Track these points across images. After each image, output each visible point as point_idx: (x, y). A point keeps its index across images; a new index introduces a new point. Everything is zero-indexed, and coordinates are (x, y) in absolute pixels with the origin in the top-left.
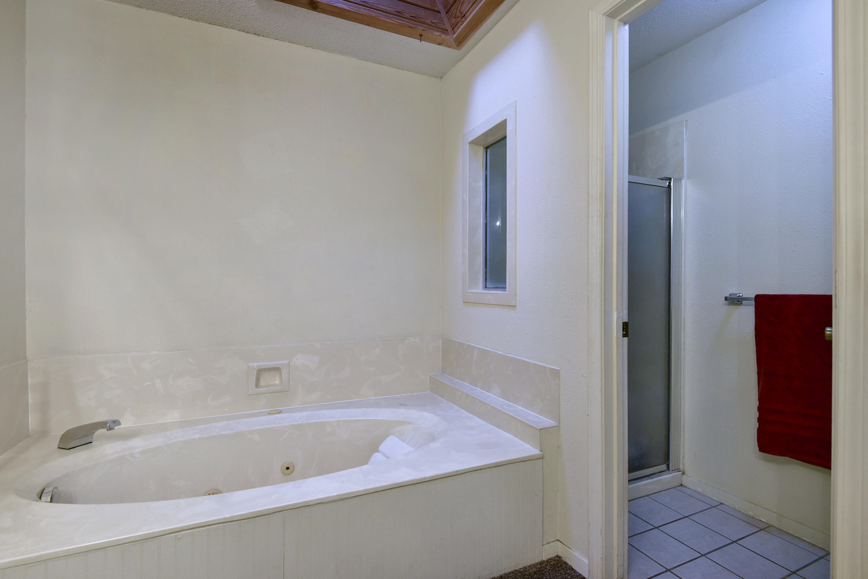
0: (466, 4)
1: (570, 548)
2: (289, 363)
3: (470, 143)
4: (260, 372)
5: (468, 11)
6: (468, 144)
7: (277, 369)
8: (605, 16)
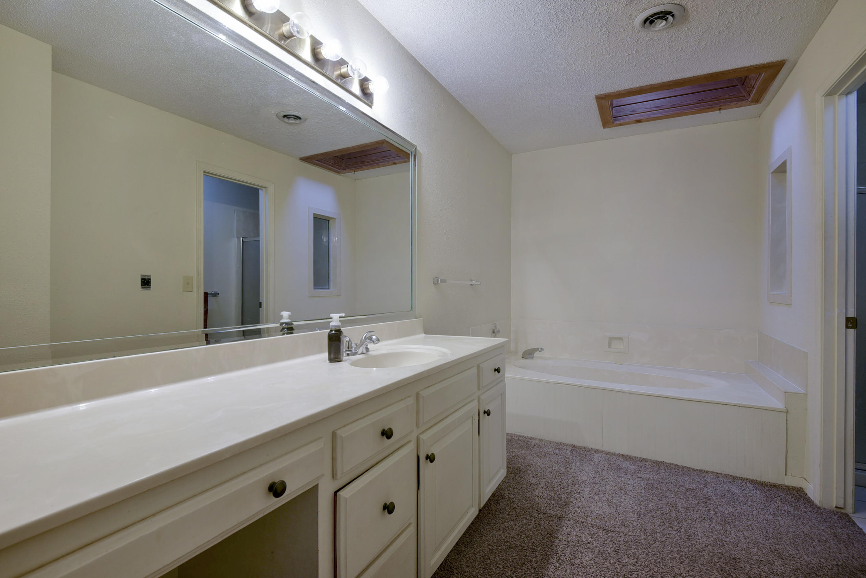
0: (752, 81)
1: (809, 483)
2: (629, 336)
3: (772, 173)
4: (611, 340)
5: (754, 84)
6: (770, 174)
7: (621, 339)
8: (824, 97)
